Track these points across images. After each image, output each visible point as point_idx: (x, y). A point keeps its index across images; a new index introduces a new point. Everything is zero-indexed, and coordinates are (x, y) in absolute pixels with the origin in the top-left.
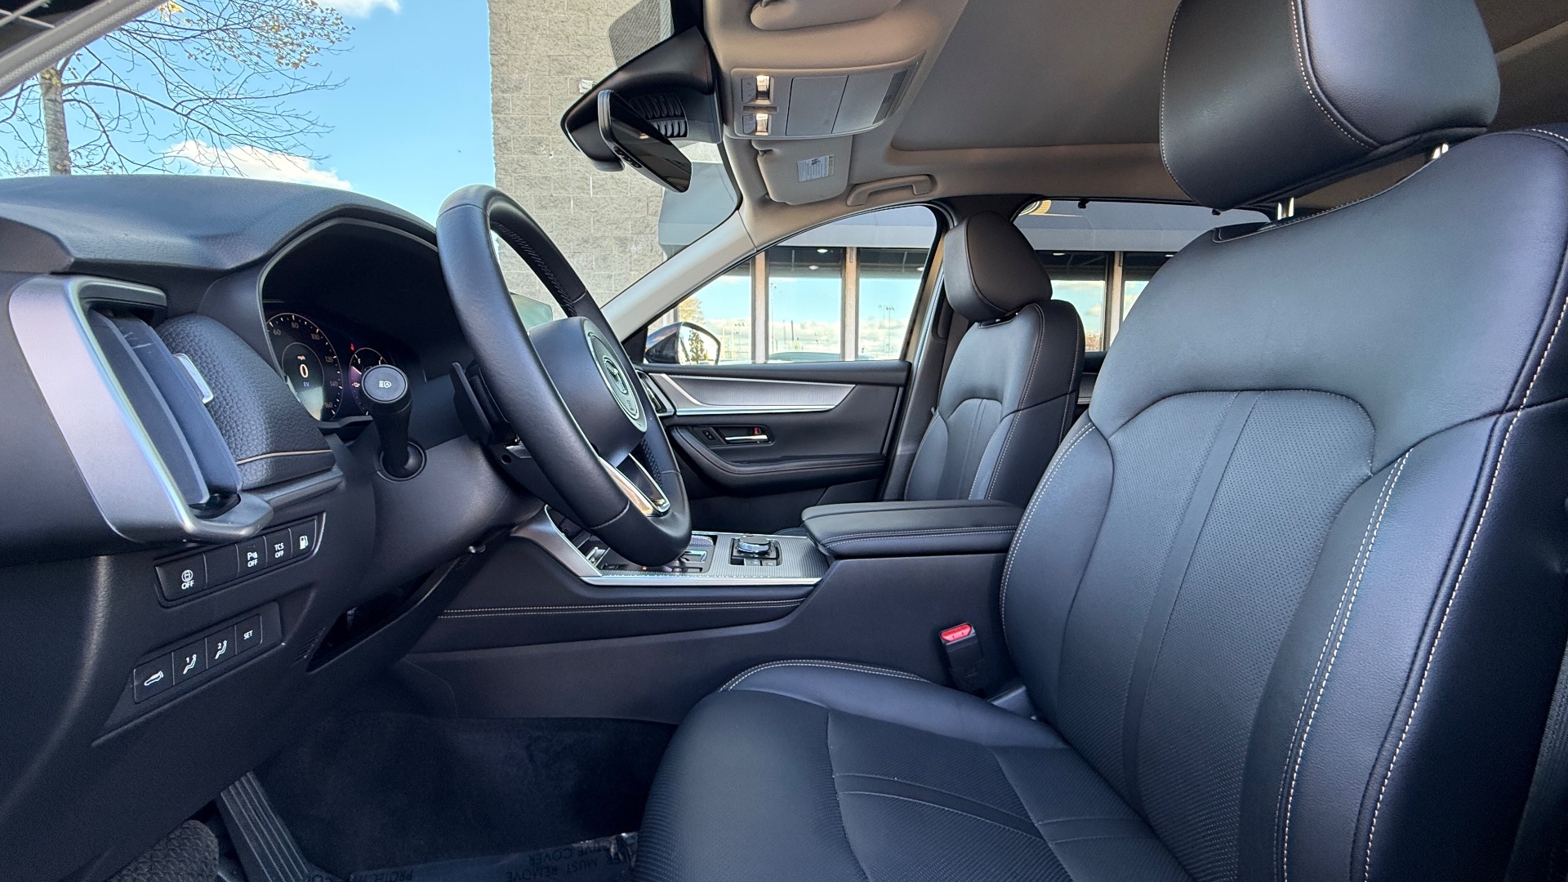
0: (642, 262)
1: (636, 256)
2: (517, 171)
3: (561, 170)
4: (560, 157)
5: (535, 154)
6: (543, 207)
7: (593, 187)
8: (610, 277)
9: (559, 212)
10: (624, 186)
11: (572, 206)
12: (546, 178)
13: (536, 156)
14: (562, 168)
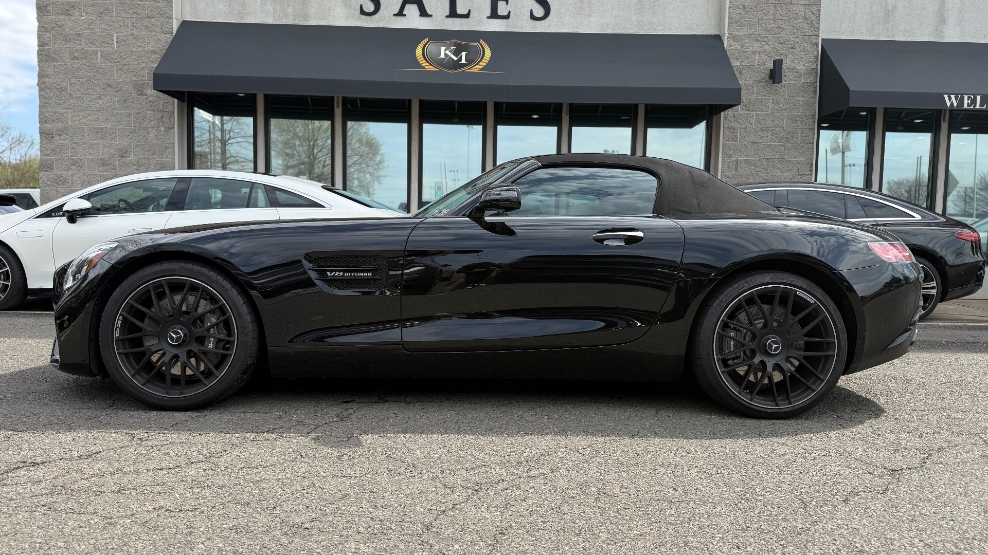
0: (156, 103)
1: (151, 98)
2: (55, 29)
3: (91, 29)
4: (90, 18)
5: (70, 15)
6: (75, 58)
7: (117, 42)
8: (130, 115)
9: (89, 62)
10: (142, 40)
11: (99, 57)
12: (78, 35)
13: (71, 17)
14: (91, 27)
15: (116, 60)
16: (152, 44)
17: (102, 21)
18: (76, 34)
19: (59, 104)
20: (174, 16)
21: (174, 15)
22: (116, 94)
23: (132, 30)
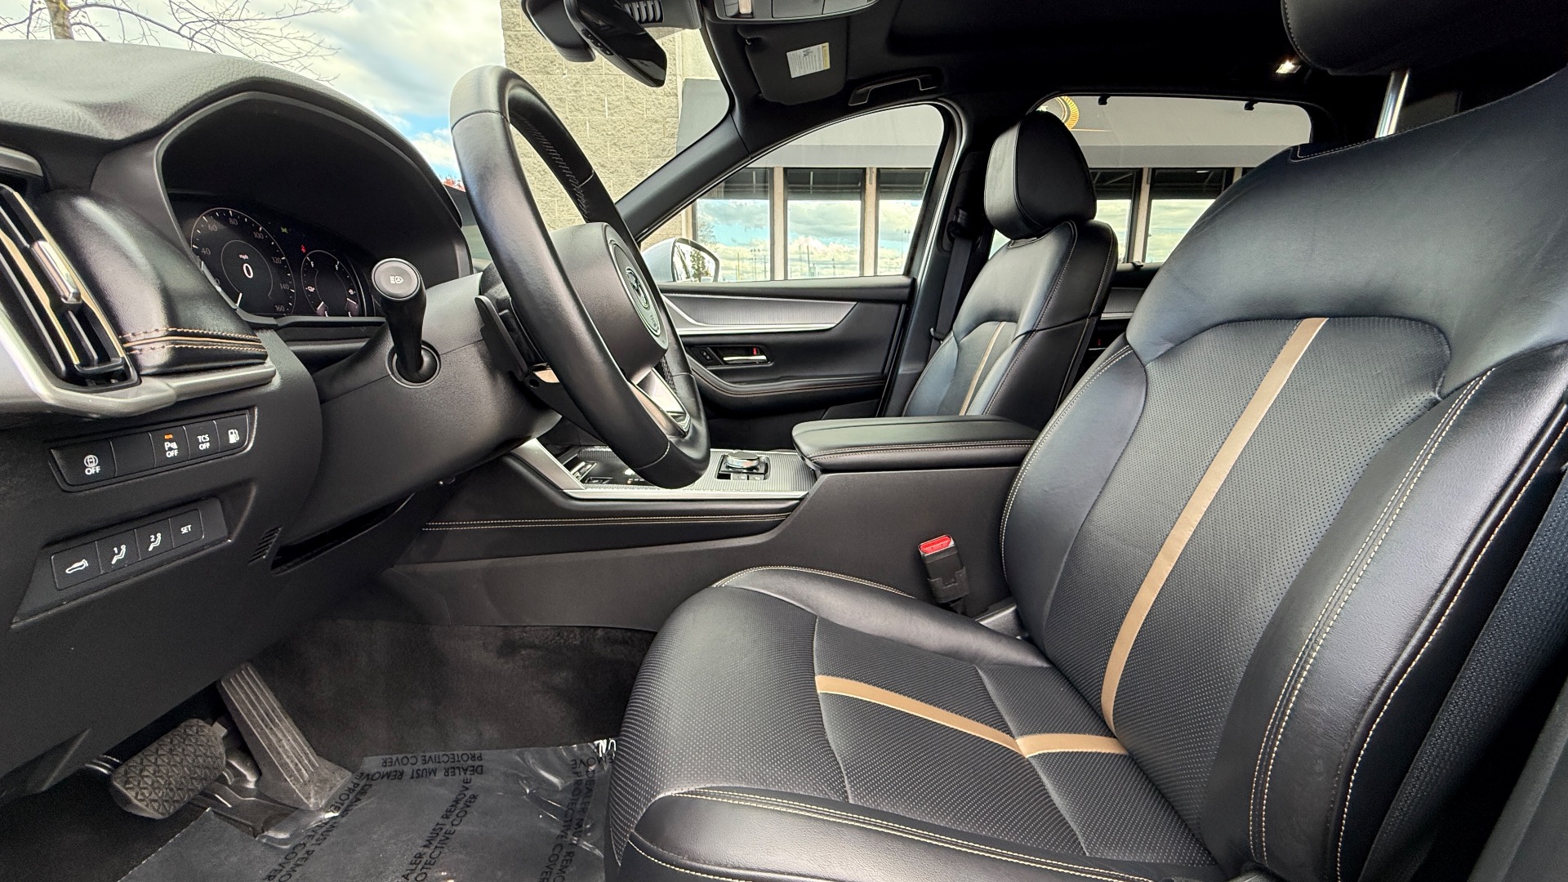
5: (548, 73)
7: (609, 108)
10: (639, 106)
11: (588, 129)
12: (560, 99)
13: (550, 76)
14: (576, 89)
15: (610, 133)
16: (652, 110)
17: (589, 81)
18: (558, 99)
19: (542, 191)
20: (678, 73)
21: (678, 71)
22: (611, 176)
23: (626, 91)
